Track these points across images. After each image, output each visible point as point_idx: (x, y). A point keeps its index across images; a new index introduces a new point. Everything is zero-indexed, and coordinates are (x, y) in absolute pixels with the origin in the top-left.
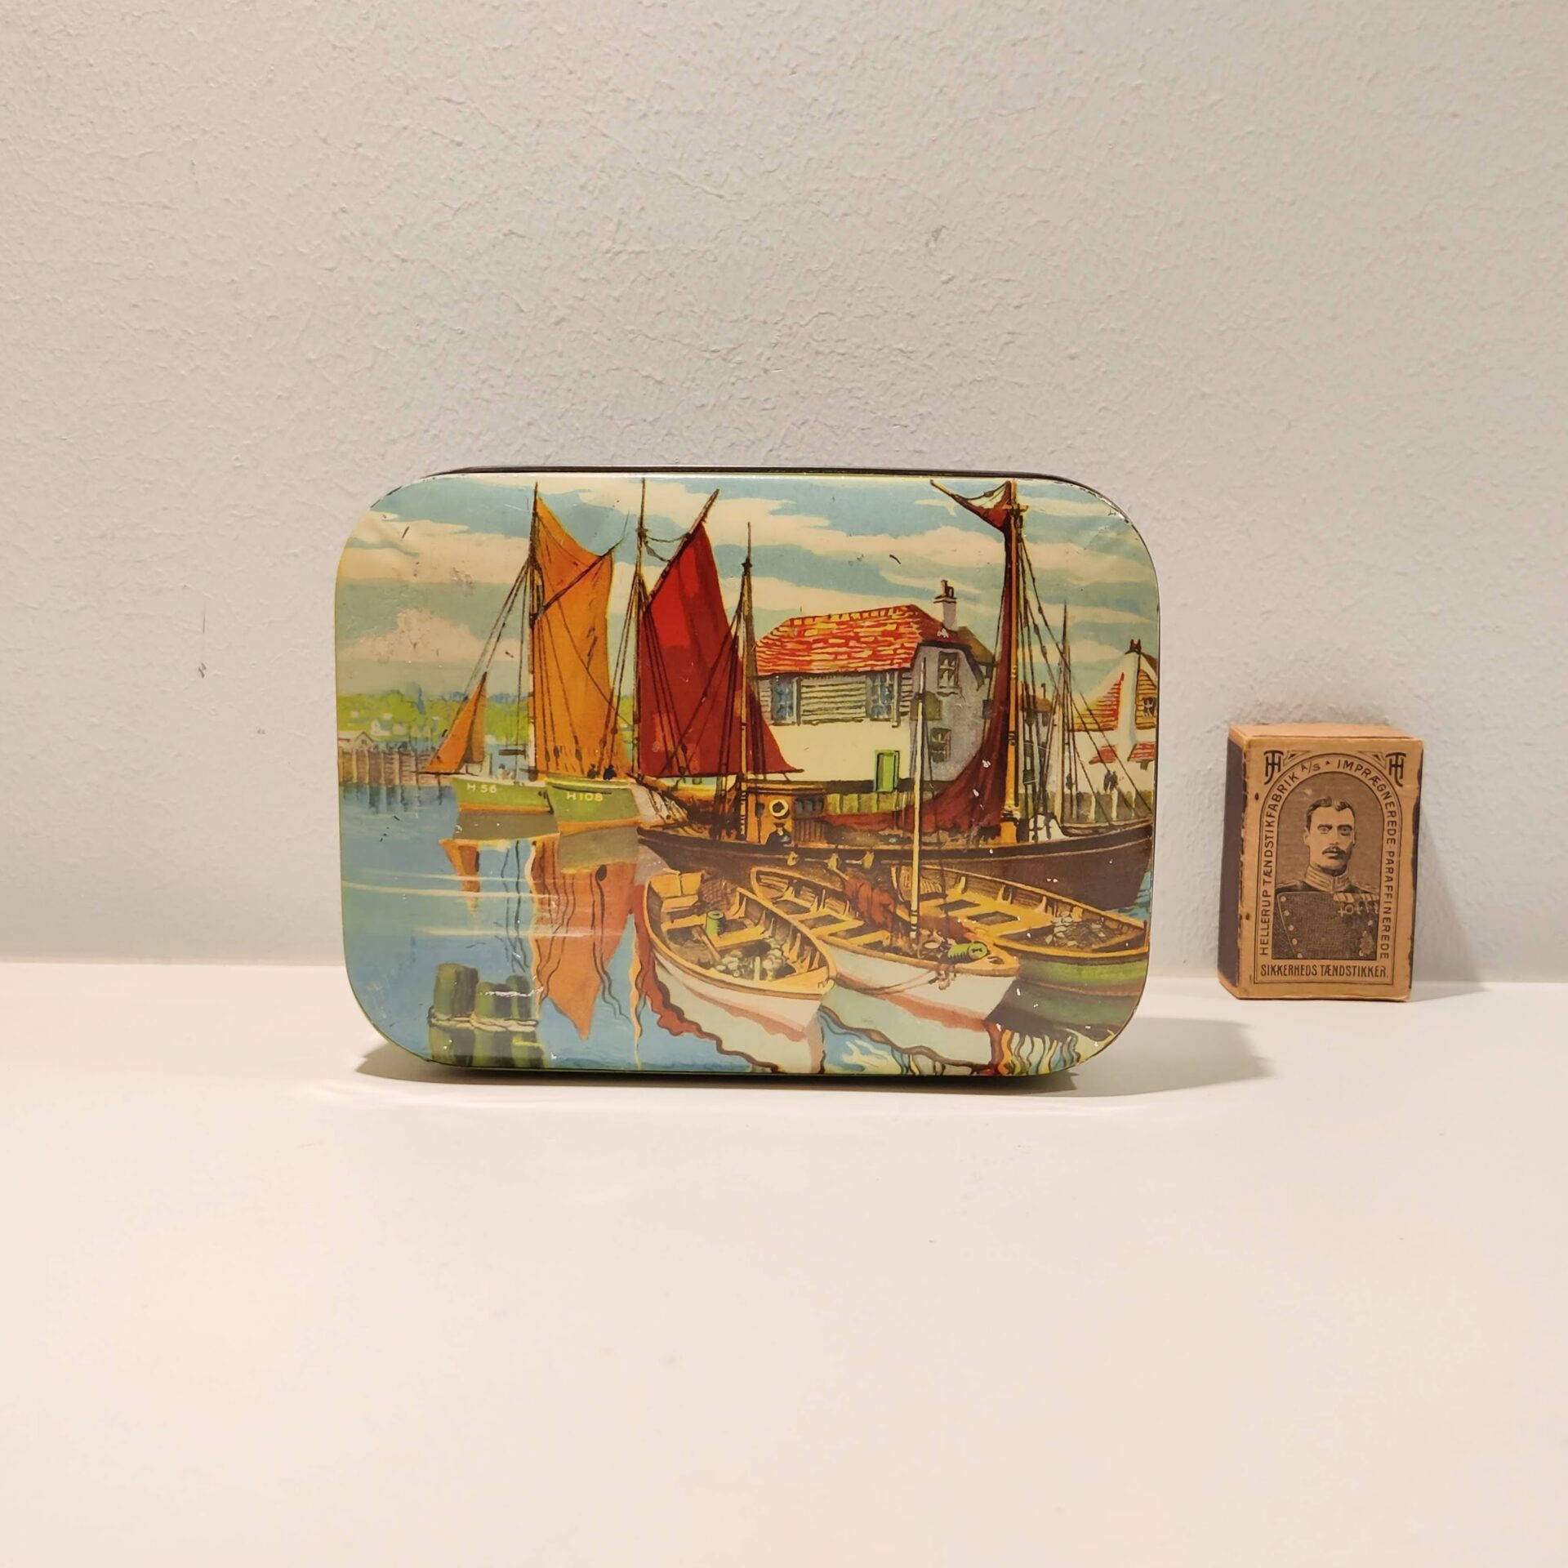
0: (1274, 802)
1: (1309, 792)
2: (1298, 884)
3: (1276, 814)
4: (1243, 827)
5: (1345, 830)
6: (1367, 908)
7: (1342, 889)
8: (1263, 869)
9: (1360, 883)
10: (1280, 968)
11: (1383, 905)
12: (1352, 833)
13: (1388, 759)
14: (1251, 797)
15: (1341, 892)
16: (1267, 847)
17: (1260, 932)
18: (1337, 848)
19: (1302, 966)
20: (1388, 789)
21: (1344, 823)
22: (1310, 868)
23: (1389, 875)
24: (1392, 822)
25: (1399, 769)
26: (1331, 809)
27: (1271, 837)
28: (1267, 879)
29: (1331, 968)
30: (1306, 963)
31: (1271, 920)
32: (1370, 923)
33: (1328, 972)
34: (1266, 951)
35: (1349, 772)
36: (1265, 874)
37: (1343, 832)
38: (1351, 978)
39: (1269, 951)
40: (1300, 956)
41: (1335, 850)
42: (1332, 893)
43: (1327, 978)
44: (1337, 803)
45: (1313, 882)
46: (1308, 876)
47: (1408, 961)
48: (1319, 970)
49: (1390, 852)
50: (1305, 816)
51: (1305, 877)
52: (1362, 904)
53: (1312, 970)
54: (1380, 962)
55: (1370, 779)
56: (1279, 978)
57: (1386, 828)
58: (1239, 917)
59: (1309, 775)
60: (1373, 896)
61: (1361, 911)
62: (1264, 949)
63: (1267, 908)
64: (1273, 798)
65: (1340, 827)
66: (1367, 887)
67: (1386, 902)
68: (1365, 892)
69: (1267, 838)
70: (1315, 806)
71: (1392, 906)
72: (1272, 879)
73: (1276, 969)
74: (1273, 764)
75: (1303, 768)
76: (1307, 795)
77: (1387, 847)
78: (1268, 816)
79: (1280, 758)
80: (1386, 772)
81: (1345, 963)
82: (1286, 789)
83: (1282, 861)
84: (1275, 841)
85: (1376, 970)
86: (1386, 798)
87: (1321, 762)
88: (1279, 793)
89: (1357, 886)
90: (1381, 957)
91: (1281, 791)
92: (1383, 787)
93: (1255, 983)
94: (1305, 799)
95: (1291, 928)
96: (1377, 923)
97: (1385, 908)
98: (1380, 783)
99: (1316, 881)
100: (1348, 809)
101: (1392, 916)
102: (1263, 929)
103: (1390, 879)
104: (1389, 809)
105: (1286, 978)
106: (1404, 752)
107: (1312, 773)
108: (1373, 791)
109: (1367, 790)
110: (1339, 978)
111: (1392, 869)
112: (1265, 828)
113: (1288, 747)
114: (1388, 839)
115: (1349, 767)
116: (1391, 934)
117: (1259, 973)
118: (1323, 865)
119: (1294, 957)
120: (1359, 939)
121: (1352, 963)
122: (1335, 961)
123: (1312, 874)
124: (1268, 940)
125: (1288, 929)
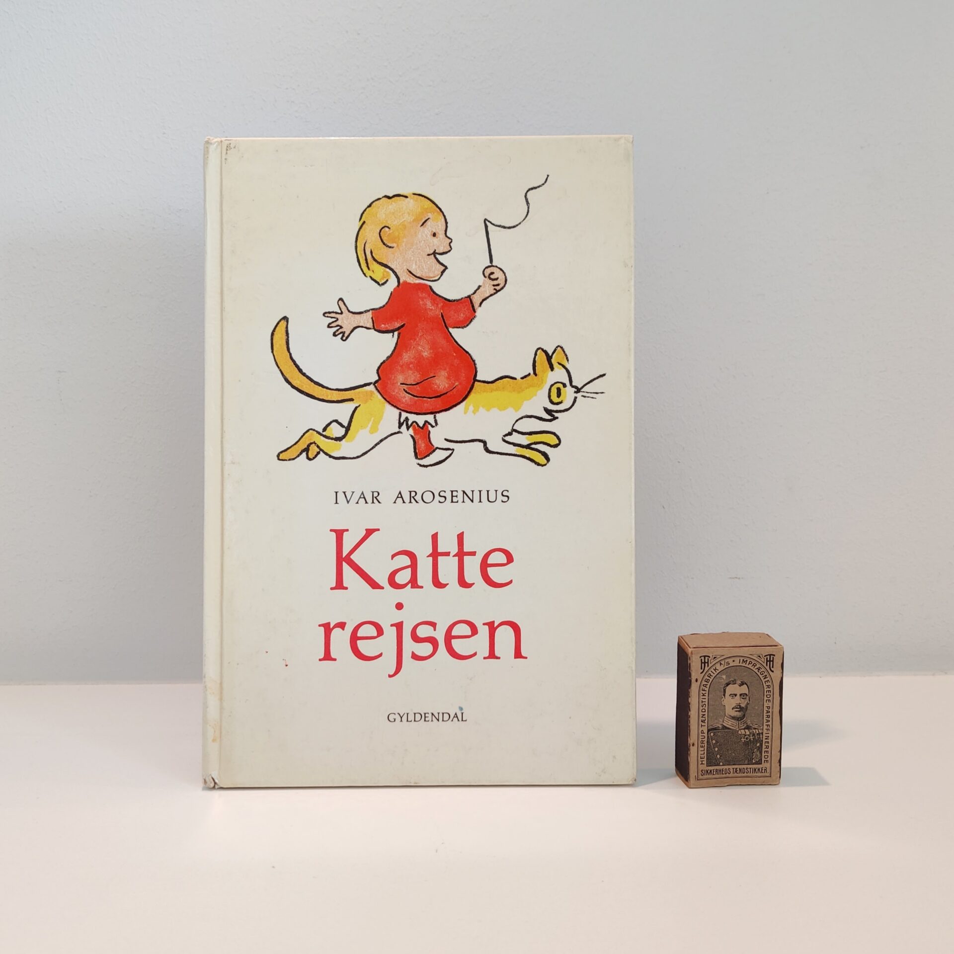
0: (706, 683)
2: (720, 726)
3: (707, 689)
4: (690, 697)
5: (744, 696)
6: (757, 737)
7: (743, 727)
10: (711, 771)
12: (748, 698)
13: (765, 658)
14: (693, 680)
15: (742, 729)
16: (702, 707)
18: (740, 706)
20: (766, 674)
21: (744, 693)
22: (725, 717)
23: (767, 719)
24: (769, 691)
25: (771, 663)
26: (736, 685)
27: (705, 702)
28: (703, 724)
31: (706, 746)
32: (758, 745)
35: (745, 665)
36: (702, 721)
37: (742, 697)
39: (705, 762)
40: (721, 764)
41: (739, 707)
42: (738, 730)
43: (736, 775)
44: (739, 682)
45: (727, 724)
46: (725, 722)
47: (779, 764)
48: (732, 771)
49: (768, 707)
50: (722, 690)
51: (723, 722)
52: (754, 735)
53: (728, 771)
55: (756, 669)
56: (711, 776)
57: (765, 694)
58: (689, 745)
60: (760, 730)
61: (753, 739)
64: (705, 681)
65: (741, 695)
66: (757, 726)
68: (755, 729)
69: (702, 702)
70: (728, 684)
71: (770, 735)
72: (706, 724)
73: (709, 772)
74: (705, 663)
75: (721, 664)
77: (766, 705)
78: (702, 690)
79: (708, 659)
80: (765, 665)
82: (712, 676)
83: (710, 714)
85: (762, 769)
86: (765, 678)
87: (730, 660)
88: (708, 678)
89: (751, 725)
92: (763, 673)
93: (698, 780)
95: (716, 749)
96: (761, 745)
98: (761, 670)
99: (729, 724)
100: (745, 685)
101: (769, 741)
102: (701, 751)
103: (768, 721)
104: (767, 684)
105: (714, 776)
106: (774, 654)
107: (726, 667)
108: (758, 675)
109: (755, 674)
110: (743, 775)
111: (769, 716)
112: (701, 697)
113: (712, 653)
114: (766, 700)
115: (745, 663)
116: (769, 750)
117: (700, 774)
118: (732, 715)
119: (718, 765)
120: (753, 753)
121: (749, 766)
122: (741, 766)
123: (726, 720)
124: (704, 756)
125: (714, 750)
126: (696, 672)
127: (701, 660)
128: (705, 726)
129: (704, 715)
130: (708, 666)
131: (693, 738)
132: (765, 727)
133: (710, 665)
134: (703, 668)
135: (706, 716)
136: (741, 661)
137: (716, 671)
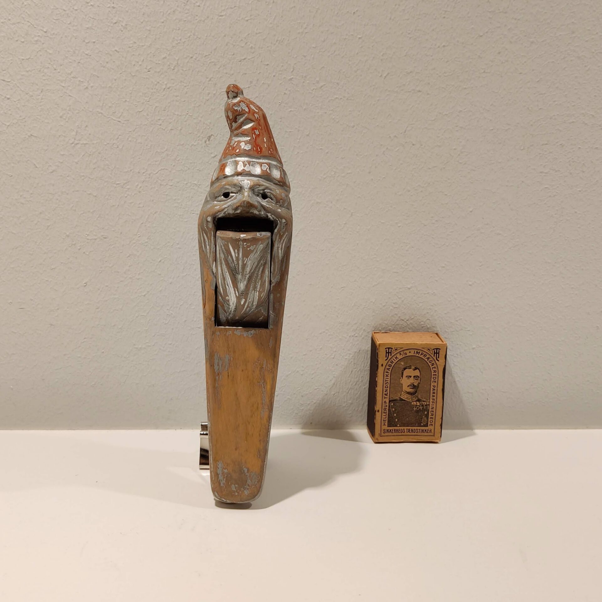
0: (389, 367)
1: (402, 363)
2: (398, 398)
3: (390, 372)
4: (377, 377)
6: (425, 407)
7: (415, 400)
8: (384, 393)
9: (422, 398)
10: (390, 430)
12: (419, 379)
13: (433, 351)
14: (380, 365)
15: (414, 401)
16: (386, 384)
17: (383, 417)
18: (413, 384)
20: (433, 362)
21: (416, 375)
22: (402, 392)
23: (433, 394)
24: (435, 374)
25: (438, 354)
26: (411, 370)
27: (388, 381)
29: (410, 430)
30: (400, 428)
31: (387, 412)
32: (426, 413)
33: (409, 431)
35: (418, 356)
36: (385, 395)
37: (415, 378)
38: (418, 434)
39: (386, 424)
40: (398, 425)
41: (412, 385)
42: (411, 401)
43: (409, 433)
44: (413, 367)
45: (404, 397)
46: (402, 395)
47: (440, 427)
48: (406, 430)
49: (434, 386)
50: (401, 373)
51: (401, 396)
52: (423, 406)
53: (403, 431)
55: (426, 358)
56: (390, 434)
57: (432, 376)
58: (375, 411)
59: (403, 357)
60: (427, 403)
61: (422, 408)
62: (384, 423)
63: (386, 408)
64: (388, 366)
65: (414, 377)
67: (432, 405)
68: (424, 401)
69: (386, 381)
70: (405, 369)
71: (434, 406)
72: (388, 397)
73: (389, 431)
74: (389, 353)
75: (400, 354)
76: (402, 365)
77: (432, 384)
78: (386, 372)
79: (391, 350)
80: (433, 356)
81: (416, 428)
82: (394, 362)
83: (392, 390)
85: (428, 430)
86: (432, 365)
87: (407, 352)
88: (391, 364)
89: (421, 399)
93: (381, 436)
94: (401, 366)
95: (395, 415)
96: (428, 413)
97: (431, 407)
98: (430, 360)
99: (405, 397)
100: (417, 370)
101: (434, 410)
102: (384, 415)
103: (434, 396)
104: (434, 370)
105: (393, 434)
106: (440, 348)
107: (404, 356)
108: (427, 363)
109: (425, 362)
110: (414, 434)
111: (435, 392)
112: (385, 377)
113: (395, 346)
114: (433, 381)
115: (418, 354)
116: (434, 417)
117: (382, 432)
118: (408, 391)
119: (396, 426)
120: (422, 418)
121: (418, 428)
122: (412, 427)
123: (403, 394)
124: (386, 420)
125: (393, 415)
126: (382, 360)
127: (386, 350)
128: (387, 398)
129: (387, 390)
130: (391, 355)
131: (378, 407)
132: (431, 400)
133: (393, 355)
134: (387, 356)
135: (388, 391)
136: (416, 352)
137: (397, 359)
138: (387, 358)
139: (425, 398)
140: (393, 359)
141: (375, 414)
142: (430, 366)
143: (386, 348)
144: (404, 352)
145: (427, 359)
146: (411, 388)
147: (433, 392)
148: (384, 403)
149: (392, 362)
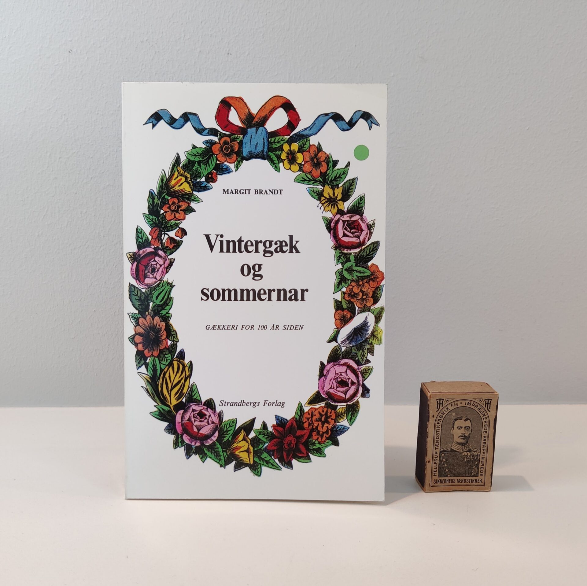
0: (440, 418)
1: (454, 414)
2: (449, 449)
3: (441, 423)
4: (428, 428)
5: (467, 428)
6: (475, 457)
7: (466, 451)
8: (435, 443)
10: (441, 481)
11: (481, 456)
13: (485, 401)
14: (431, 416)
15: (465, 452)
16: (437, 435)
17: (434, 467)
18: (464, 435)
19: (450, 479)
20: (484, 413)
21: (467, 426)
22: (453, 443)
23: (484, 445)
24: (486, 425)
25: (489, 405)
26: (462, 421)
27: (439, 431)
28: (437, 447)
29: (461, 480)
30: (451, 478)
31: (438, 463)
32: (476, 463)
33: (459, 481)
34: (436, 474)
35: (470, 407)
36: (436, 446)
37: (466, 429)
38: (468, 483)
39: (437, 474)
40: (449, 476)
41: (463, 436)
42: (462, 452)
43: (459, 483)
44: (464, 418)
47: (490, 477)
48: (456, 481)
49: (484, 436)
50: (452, 423)
51: (452, 446)
52: (473, 456)
54: (480, 477)
56: (441, 484)
58: (426, 462)
59: (454, 408)
60: (478, 453)
61: (473, 459)
62: (435, 473)
63: (436, 458)
64: (439, 417)
65: (465, 427)
66: (476, 450)
67: (482, 455)
68: (474, 452)
69: (437, 432)
70: (456, 420)
71: (485, 456)
72: (439, 448)
73: (440, 481)
74: (440, 404)
75: (452, 405)
76: (453, 415)
77: (483, 435)
78: (437, 423)
79: (442, 401)
80: (484, 406)
81: (466, 478)
82: (445, 413)
83: (442, 440)
84: (440, 433)
85: (478, 480)
86: (484, 416)
87: (459, 403)
88: (442, 415)
89: (472, 449)
90: (480, 475)
91: (443, 414)
92: (483, 412)
93: (431, 486)
95: (446, 465)
96: (479, 463)
97: (482, 457)
98: (481, 410)
99: (456, 448)
100: (469, 421)
101: (485, 460)
104: (485, 420)
105: (443, 484)
106: (491, 398)
108: (478, 413)
109: (477, 413)
110: (464, 484)
111: (486, 443)
112: (436, 428)
113: (446, 397)
114: (484, 432)
115: (470, 405)
116: (484, 467)
117: (433, 482)
118: (458, 442)
119: (447, 476)
120: (472, 469)
121: (470, 478)
122: (463, 477)
123: (454, 445)
124: (437, 470)
125: (444, 466)
126: (433, 410)
129: (438, 441)
130: (442, 406)
131: (429, 456)
133: (444, 406)
134: (438, 407)
136: (467, 403)
137: (448, 410)
138: (438, 409)
139: (476, 449)
140: (445, 410)
141: (426, 465)
142: (482, 416)
143: (437, 400)
144: (456, 403)
145: (478, 410)
146: (462, 439)
147: (484, 442)
148: (435, 454)
149: (444, 413)
